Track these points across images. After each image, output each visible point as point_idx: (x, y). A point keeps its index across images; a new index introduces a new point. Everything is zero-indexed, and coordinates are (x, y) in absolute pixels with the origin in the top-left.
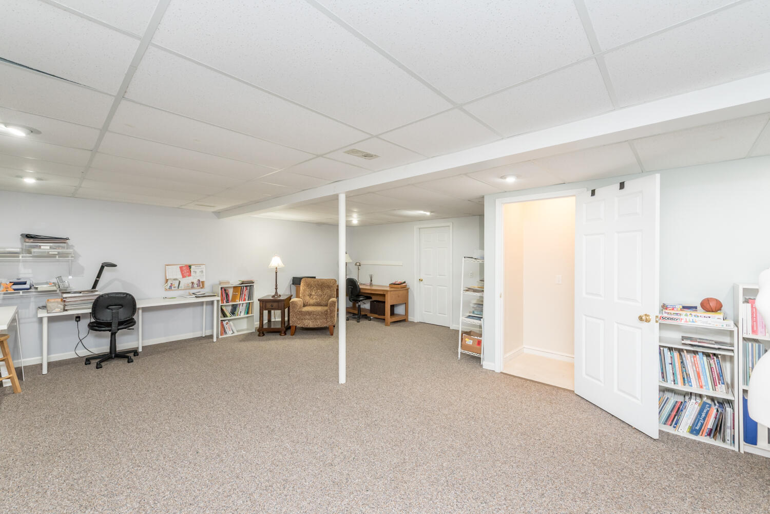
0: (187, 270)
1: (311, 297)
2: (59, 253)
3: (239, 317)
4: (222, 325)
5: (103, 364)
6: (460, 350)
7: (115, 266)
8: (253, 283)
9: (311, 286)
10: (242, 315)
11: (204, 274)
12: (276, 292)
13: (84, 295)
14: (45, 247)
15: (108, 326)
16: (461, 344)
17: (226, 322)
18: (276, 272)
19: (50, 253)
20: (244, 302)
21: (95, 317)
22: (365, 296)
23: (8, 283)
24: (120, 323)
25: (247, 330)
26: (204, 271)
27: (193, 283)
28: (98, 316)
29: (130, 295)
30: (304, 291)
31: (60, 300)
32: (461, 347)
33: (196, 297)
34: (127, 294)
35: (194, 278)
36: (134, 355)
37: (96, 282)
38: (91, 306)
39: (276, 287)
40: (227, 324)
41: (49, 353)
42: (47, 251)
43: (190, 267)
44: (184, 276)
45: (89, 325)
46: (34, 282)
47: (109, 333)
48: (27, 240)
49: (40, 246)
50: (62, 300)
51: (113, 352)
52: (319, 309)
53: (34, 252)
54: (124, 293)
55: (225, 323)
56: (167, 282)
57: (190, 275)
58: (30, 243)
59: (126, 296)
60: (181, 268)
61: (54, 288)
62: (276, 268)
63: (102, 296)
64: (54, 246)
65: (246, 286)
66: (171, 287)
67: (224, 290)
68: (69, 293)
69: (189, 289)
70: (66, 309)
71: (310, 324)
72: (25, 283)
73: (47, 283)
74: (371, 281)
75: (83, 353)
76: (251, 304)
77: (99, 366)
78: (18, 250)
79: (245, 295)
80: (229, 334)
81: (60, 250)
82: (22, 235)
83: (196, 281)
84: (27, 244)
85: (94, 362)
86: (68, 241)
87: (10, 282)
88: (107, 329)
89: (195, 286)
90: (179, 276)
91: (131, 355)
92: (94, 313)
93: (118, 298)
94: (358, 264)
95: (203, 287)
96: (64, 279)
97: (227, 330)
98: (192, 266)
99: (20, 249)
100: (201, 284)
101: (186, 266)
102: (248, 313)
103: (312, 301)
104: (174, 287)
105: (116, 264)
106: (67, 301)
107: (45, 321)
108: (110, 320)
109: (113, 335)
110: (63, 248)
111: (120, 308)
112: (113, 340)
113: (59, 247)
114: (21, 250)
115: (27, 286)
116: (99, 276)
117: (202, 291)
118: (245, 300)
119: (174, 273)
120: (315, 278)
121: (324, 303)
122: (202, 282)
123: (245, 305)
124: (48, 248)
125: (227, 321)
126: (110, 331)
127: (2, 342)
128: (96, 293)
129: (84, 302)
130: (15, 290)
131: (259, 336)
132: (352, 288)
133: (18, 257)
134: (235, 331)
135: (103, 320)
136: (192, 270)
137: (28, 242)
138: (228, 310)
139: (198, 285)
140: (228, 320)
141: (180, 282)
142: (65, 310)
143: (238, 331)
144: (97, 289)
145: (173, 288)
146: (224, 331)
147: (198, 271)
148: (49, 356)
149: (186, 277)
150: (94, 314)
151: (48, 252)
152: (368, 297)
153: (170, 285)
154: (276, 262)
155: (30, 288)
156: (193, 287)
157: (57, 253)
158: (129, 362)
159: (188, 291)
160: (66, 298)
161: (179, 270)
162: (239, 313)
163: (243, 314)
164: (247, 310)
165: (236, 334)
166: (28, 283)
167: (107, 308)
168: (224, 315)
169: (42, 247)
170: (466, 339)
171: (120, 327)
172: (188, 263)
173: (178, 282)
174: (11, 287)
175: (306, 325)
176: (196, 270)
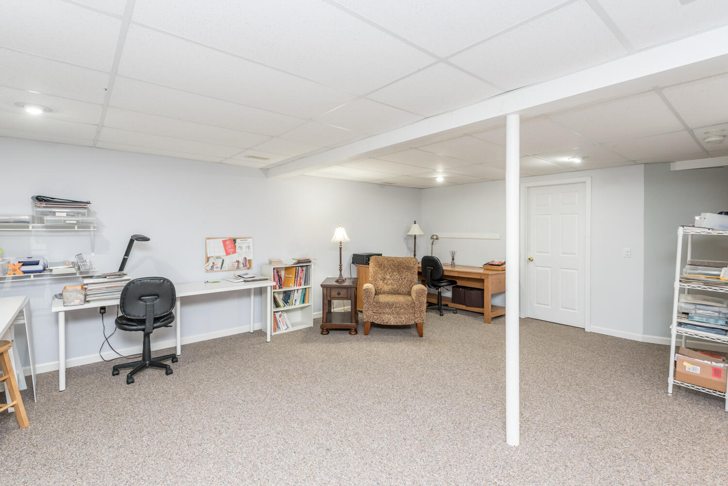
0: (231, 244)
1: (385, 281)
2: (78, 222)
3: (294, 307)
4: (275, 318)
5: (135, 377)
6: (671, 380)
7: (147, 239)
8: (310, 262)
9: (384, 267)
10: (298, 305)
11: (251, 249)
12: (341, 275)
13: (109, 280)
14: (61, 214)
15: (140, 325)
16: (675, 372)
17: (279, 314)
18: (341, 248)
19: (67, 222)
20: (298, 288)
21: (124, 311)
22: (450, 281)
23: (16, 263)
24: (156, 320)
25: (302, 324)
26: (251, 247)
27: (238, 262)
28: (128, 310)
29: (168, 281)
30: (376, 273)
31: (79, 288)
32: (674, 376)
33: (244, 281)
34: (165, 280)
35: (239, 256)
36: (173, 362)
37: (124, 261)
38: (120, 295)
39: (341, 268)
40: (280, 316)
41: (66, 357)
42: (63, 219)
43: (235, 241)
44: (228, 254)
45: (116, 322)
46: (49, 261)
47: (142, 333)
48: (38, 204)
49: (54, 213)
50: (82, 288)
51: (147, 357)
52: (401, 299)
53: (47, 221)
54: (160, 279)
55: (277, 315)
56: (208, 261)
57: (234, 252)
58: (42, 208)
59: (164, 282)
60: (224, 242)
61: (73, 270)
62: (341, 243)
63: (133, 282)
64: (72, 212)
65: (301, 267)
66: (212, 267)
67: (277, 271)
68: (91, 277)
69: (234, 270)
70: (87, 300)
71: (392, 320)
72: (37, 263)
73: (64, 263)
74: (453, 259)
75: (109, 355)
76: (307, 289)
77: (130, 380)
78: (27, 217)
79: (300, 278)
80: (283, 330)
81: (80, 218)
82: (32, 198)
83: (241, 260)
84: (39, 209)
85: (124, 373)
86: (88, 205)
87: (19, 262)
88: (139, 327)
89: (241, 266)
90: (222, 253)
91: (168, 362)
92: (123, 305)
93: (152, 284)
94: (435, 237)
95: (251, 268)
96: (85, 257)
97: (280, 325)
98: (237, 240)
99: (29, 216)
100: (247, 263)
101: (230, 239)
102: (304, 302)
103: (386, 288)
104: (217, 268)
105: (148, 237)
106: (89, 288)
107: (62, 317)
108: (144, 317)
109: (147, 335)
110: (83, 215)
111: (156, 299)
112: (147, 341)
113: (78, 213)
114: (30, 218)
115: (40, 267)
116: (127, 253)
117: (251, 273)
118: (300, 285)
119: (217, 249)
120: (381, 255)
121: (404, 290)
123: (300, 291)
124: (65, 214)
125: (280, 312)
126: (143, 330)
127: (2, 354)
128: (125, 278)
129: (110, 290)
130: (24, 272)
131: (322, 333)
132: (432, 270)
133: (28, 227)
134: (290, 325)
135: (134, 316)
136: (237, 244)
137: (39, 207)
138: (280, 298)
139: (245, 266)
140: (282, 311)
141: (223, 260)
142: (86, 302)
143: (293, 325)
144: (125, 272)
145: (215, 269)
146: (276, 326)
147: (244, 246)
148: (69, 360)
149: (230, 254)
150: (123, 307)
151: (65, 221)
152: (452, 281)
153: (211, 264)
154: (340, 234)
155: (44, 270)
156: (238, 268)
157: (75, 222)
158: (167, 374)
159: (232, 273)
160: (87, 284)
161: (222, 244)
162: (294, 302)
163: (299, 303)
164: (303, 297)
165: (291, 329)
166: (41, 263)
167: (140, 299)
168: (277, 305)
169: (57, 214)
170: (685, 363)
171: (156, 325)
172: (233, 236)
173: (220, 261)
174: (19, 269)
175: (385, 322)
176: (242, 245)
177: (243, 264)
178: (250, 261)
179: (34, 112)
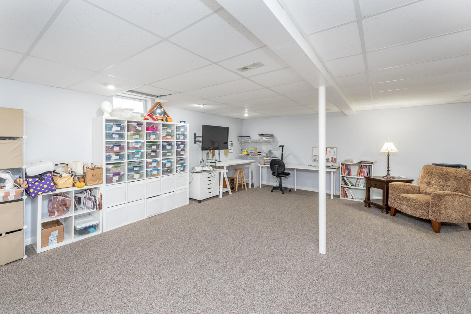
1: (430, 185)
2: (269, 141)
3: (359, 188)
4: (344, 190)
8: (372, 163)
9: (432, 174)
11: (336, 154)
18: (388, 156)
20: (362, 177)
26: (336, 152)
27: (328, 159)
30: (422, 177)
35: (329, 156)
37: (282, 154)
39: (388, 169)
49: (263, 138)
51: (280, 187)
55: (346, 189)
57: (327, 154)
58: (260, 137)
61: (265, 155)
62: (389, 153)
63: (272, 160)
64: (266, 138)
65: (365, 166)
66: (315, 160)
67: (345, 166)
70: (265, 164)
72: (261, 152)
79: (364, 172)
80: (350, 198)
83: (330, 158)
89: (330, 161)
95: (335, 162)
97: (348, 195)
98: (328, 148)
104: (317, 161)
107: (260, 167)
111: (278, 166)
112: (280, 181)
113: (269, 138)
116: (282, 151)
117: (335, 165)
118: (364, 176)
122: (334, 159)
125: (348, 189)
134: (354, 197)
135: (273, 171)
136: (328, 150)
138: (348, 181)
143: (356, 198)
146: (346, 195)
147: (332, 151)
153: (314, 158)
154: (389, 147)
160: (265, 159)
162: (359, 185)
163: (362, 187)
165: (355, 200)
167: (274, 165)
172: (326, 146)
174: (257, 153)
175: (403, 210)
176: (331, 151)
177: (331, 160)
178: (335, 159)
179: (246, 115)
